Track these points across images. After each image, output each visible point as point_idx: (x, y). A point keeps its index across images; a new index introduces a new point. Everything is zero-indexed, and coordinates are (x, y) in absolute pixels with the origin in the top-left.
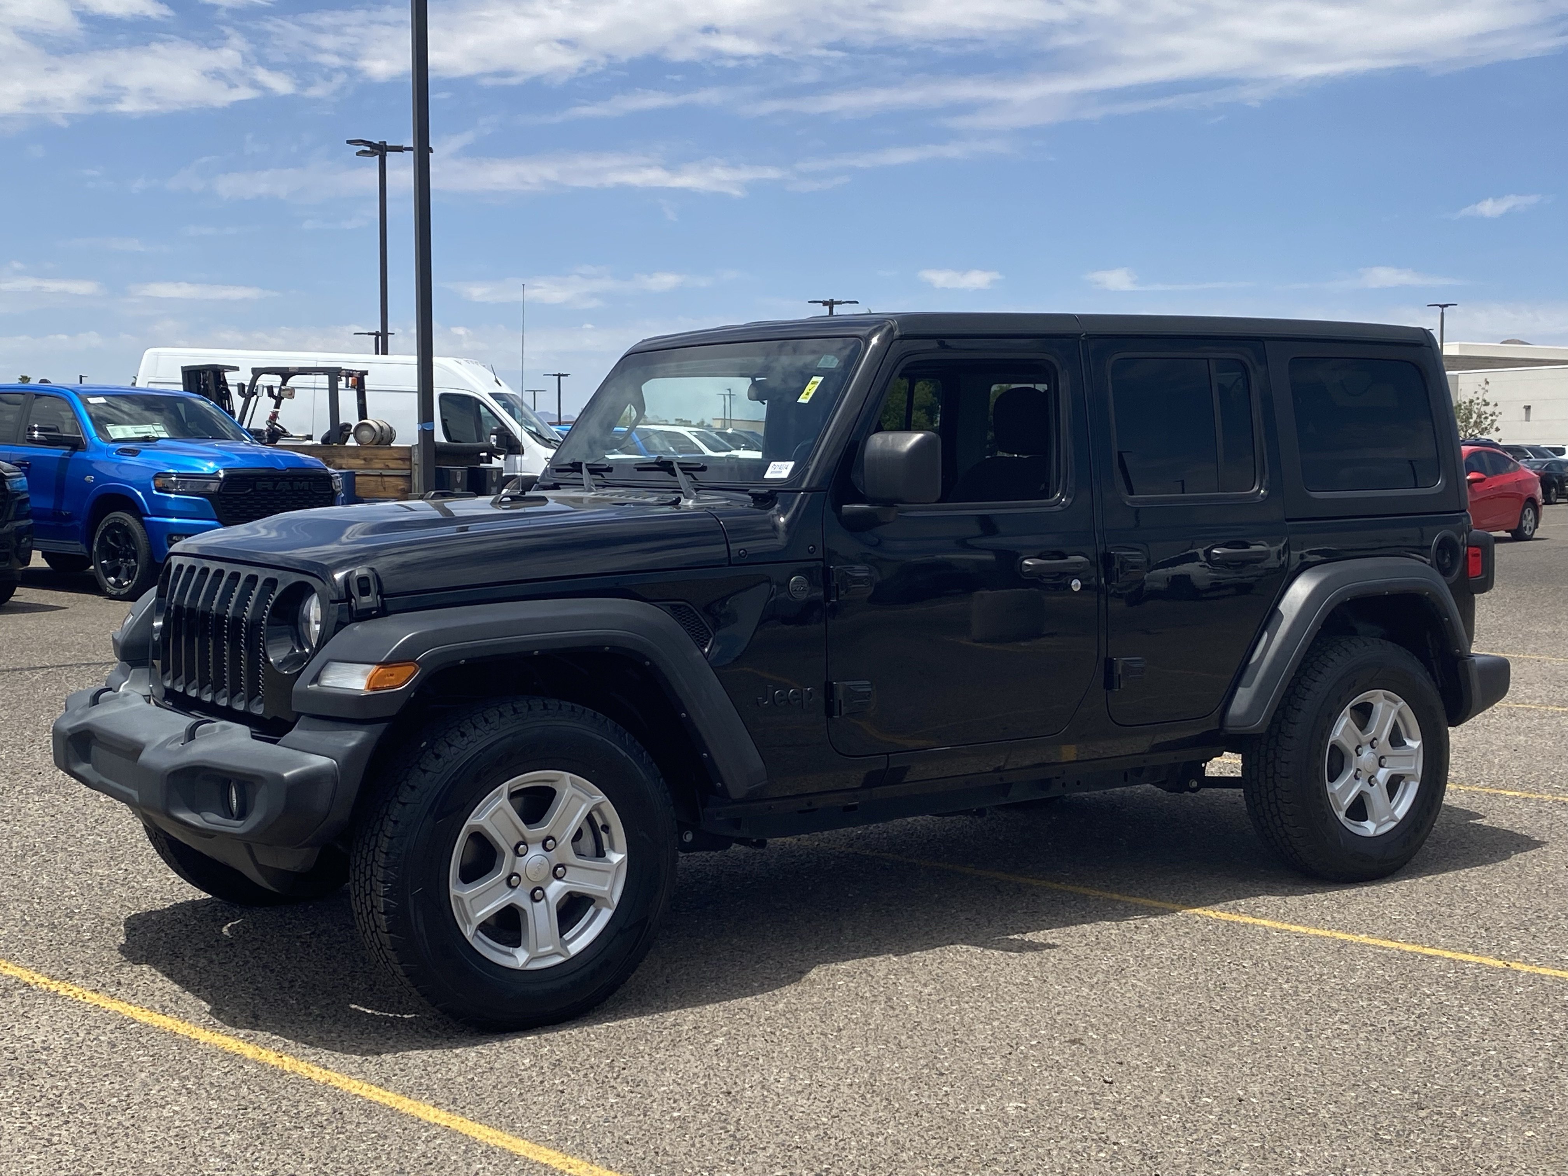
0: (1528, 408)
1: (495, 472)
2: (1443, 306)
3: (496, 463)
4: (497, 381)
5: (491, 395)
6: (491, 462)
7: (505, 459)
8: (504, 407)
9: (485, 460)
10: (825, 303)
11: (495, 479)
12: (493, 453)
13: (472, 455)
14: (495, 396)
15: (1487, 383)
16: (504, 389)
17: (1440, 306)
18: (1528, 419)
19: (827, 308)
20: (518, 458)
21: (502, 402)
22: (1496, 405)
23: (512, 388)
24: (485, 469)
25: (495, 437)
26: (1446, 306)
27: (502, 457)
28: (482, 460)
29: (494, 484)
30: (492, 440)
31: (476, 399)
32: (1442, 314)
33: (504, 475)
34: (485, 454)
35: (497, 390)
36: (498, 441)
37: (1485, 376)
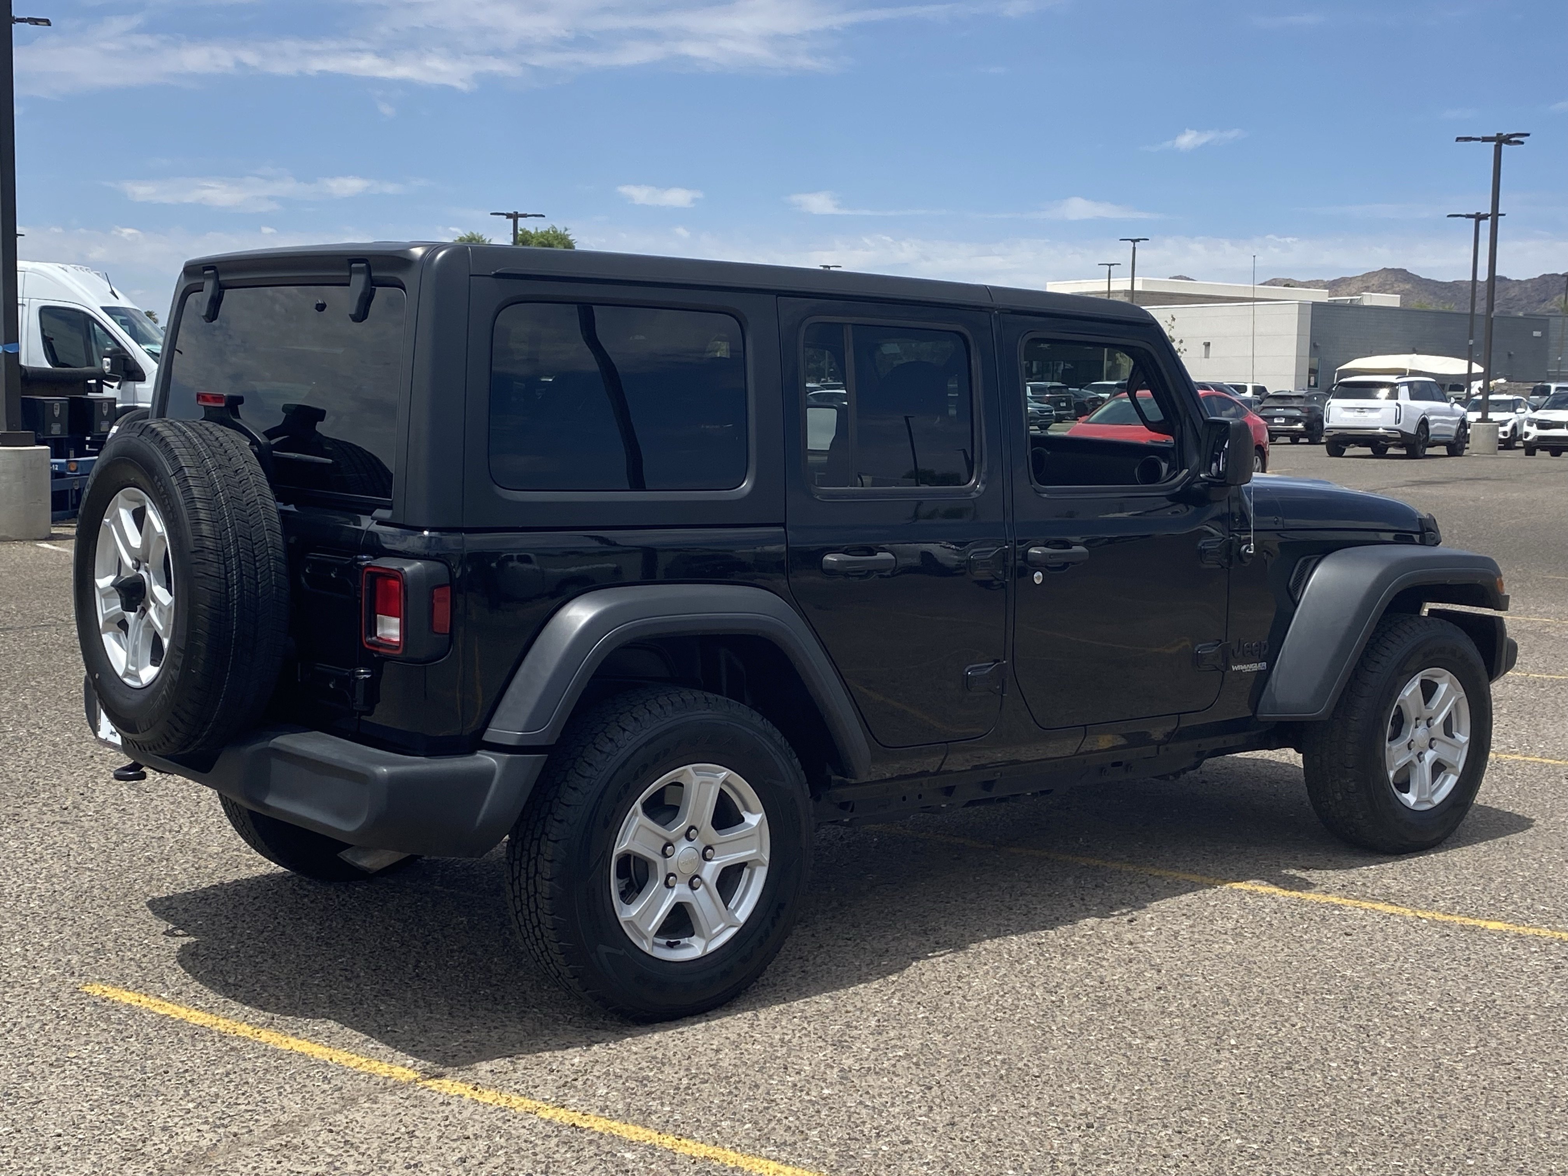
0: (1207, 345)
1: (105, 404)
2: (1134, 241)
3: (108, 392)
4: (113, 293)
5: (104, 309)
6: (102, 392)
7: (119, 388)
8: (122, 323)
9: (94, 389)
10: (509, 216)
11: (105, 412)
12: (102, 379)
13: (78, 382)
14: (110, 311)
15: (1174, 319)
16: (123, 302)
17: (1132, 240)
18: (1207, 356)
19: (511, 220)
20: (139, 386)
21: (119, 318)
22: (1181, 342)
23: (133, 302)
24: (92, 401)
25: (108, 360)
26: (1138, 240)
27: (116, 384)
28: (90, 388)
29: (105, 418)
30: (105, 363)
31: (84, 313)
32: (1134, 249)
33: (118, 406)
34: (94, 381)
35: (113, 303)
36: (112, 365)
37: (1173, 312)
